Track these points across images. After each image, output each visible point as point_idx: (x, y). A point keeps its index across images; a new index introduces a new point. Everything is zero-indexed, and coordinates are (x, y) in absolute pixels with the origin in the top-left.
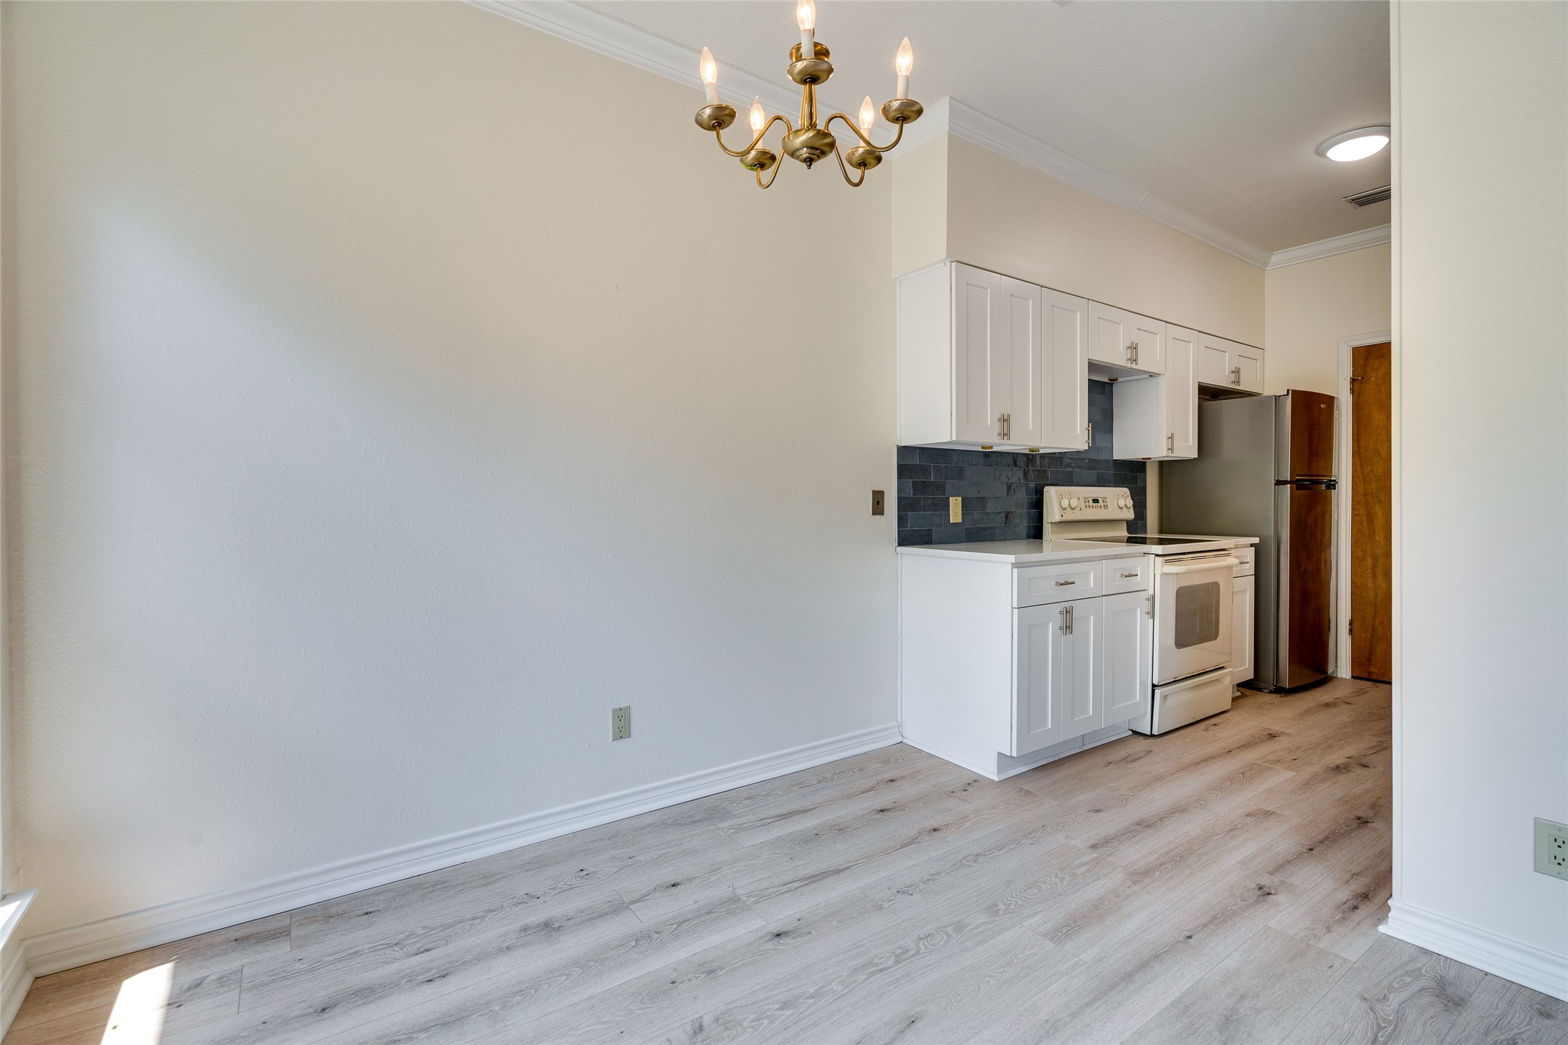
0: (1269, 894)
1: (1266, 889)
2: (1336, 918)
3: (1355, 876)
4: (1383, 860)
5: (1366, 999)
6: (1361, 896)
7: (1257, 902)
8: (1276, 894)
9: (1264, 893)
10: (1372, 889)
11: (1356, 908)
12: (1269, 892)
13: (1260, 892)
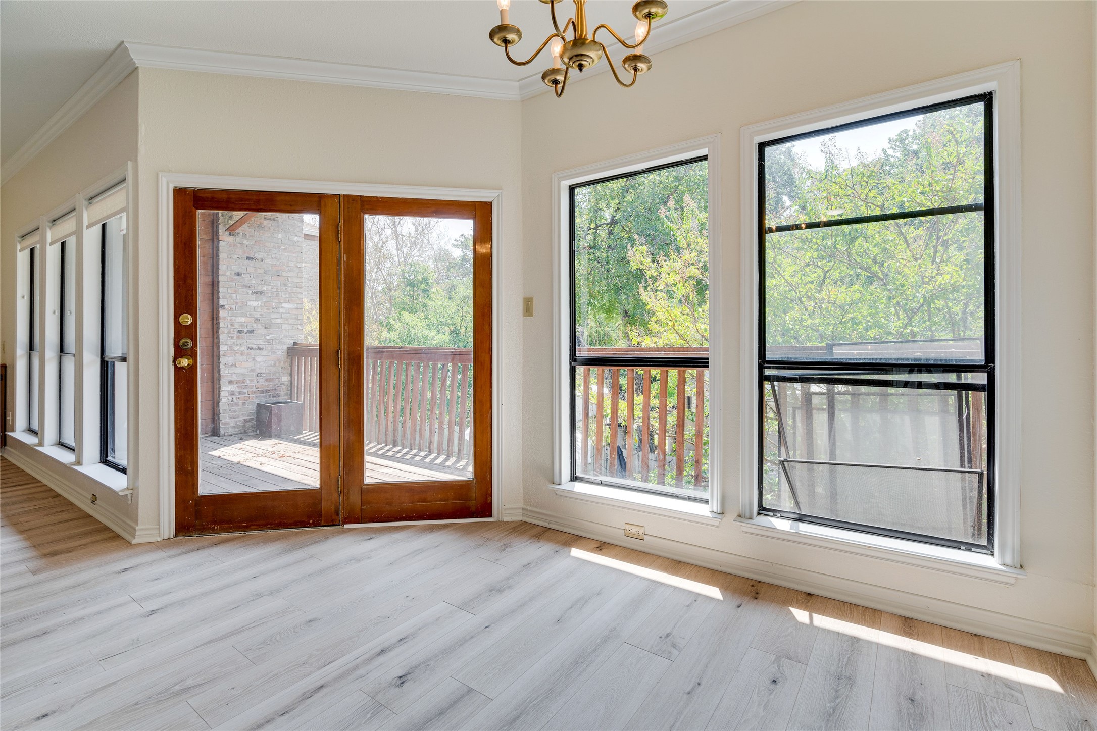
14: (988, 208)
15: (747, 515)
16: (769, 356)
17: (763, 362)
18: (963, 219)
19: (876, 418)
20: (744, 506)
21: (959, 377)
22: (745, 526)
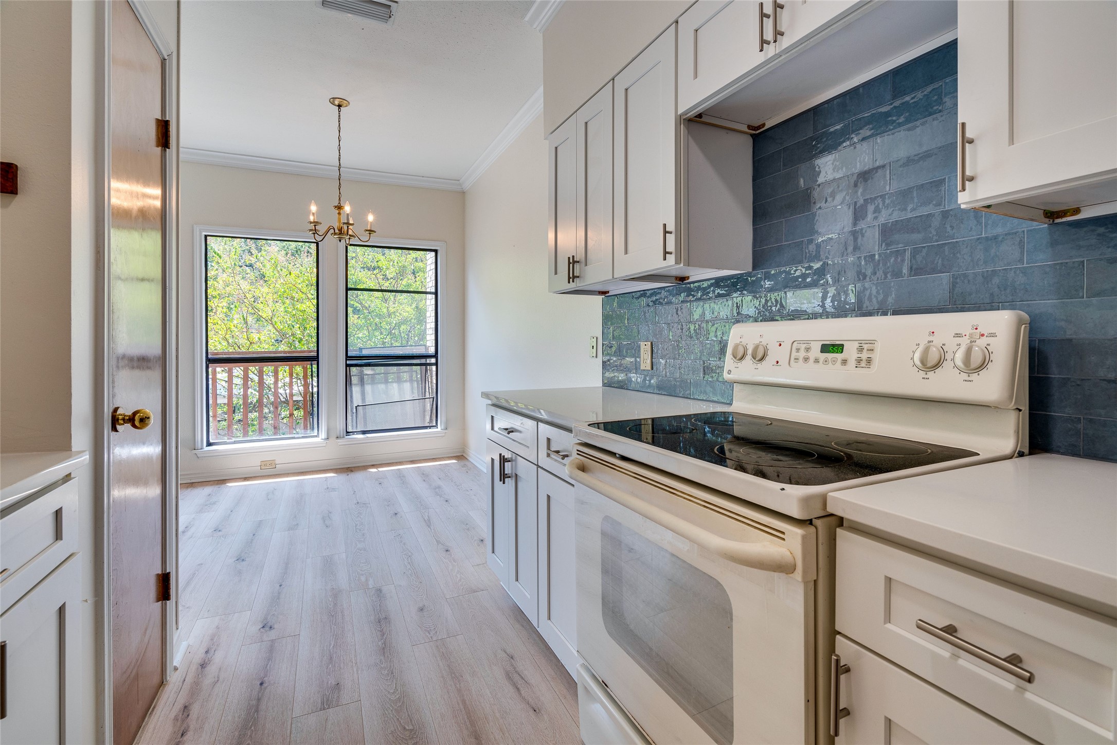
0: (263, 627)
1: (267, 629)
2: (216, 637)
3: (216, 679)
4: (198, 718)
5: (188, 608)
6: (207, 664)
7: (266, 619)
8: (260, 629)
9: (266, 626)
10: (200, 676)
11: (207, 652)
12: (264, 628)
13: (269, 625)
14: (436, 293)
15: (342, 436)
16: (350, 354)
17: (348, 357)
18: (429, 296)
19: (395, 385)
20: (340, 431)
21: (426, 361)
22: (341, 442)
